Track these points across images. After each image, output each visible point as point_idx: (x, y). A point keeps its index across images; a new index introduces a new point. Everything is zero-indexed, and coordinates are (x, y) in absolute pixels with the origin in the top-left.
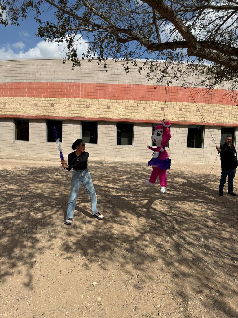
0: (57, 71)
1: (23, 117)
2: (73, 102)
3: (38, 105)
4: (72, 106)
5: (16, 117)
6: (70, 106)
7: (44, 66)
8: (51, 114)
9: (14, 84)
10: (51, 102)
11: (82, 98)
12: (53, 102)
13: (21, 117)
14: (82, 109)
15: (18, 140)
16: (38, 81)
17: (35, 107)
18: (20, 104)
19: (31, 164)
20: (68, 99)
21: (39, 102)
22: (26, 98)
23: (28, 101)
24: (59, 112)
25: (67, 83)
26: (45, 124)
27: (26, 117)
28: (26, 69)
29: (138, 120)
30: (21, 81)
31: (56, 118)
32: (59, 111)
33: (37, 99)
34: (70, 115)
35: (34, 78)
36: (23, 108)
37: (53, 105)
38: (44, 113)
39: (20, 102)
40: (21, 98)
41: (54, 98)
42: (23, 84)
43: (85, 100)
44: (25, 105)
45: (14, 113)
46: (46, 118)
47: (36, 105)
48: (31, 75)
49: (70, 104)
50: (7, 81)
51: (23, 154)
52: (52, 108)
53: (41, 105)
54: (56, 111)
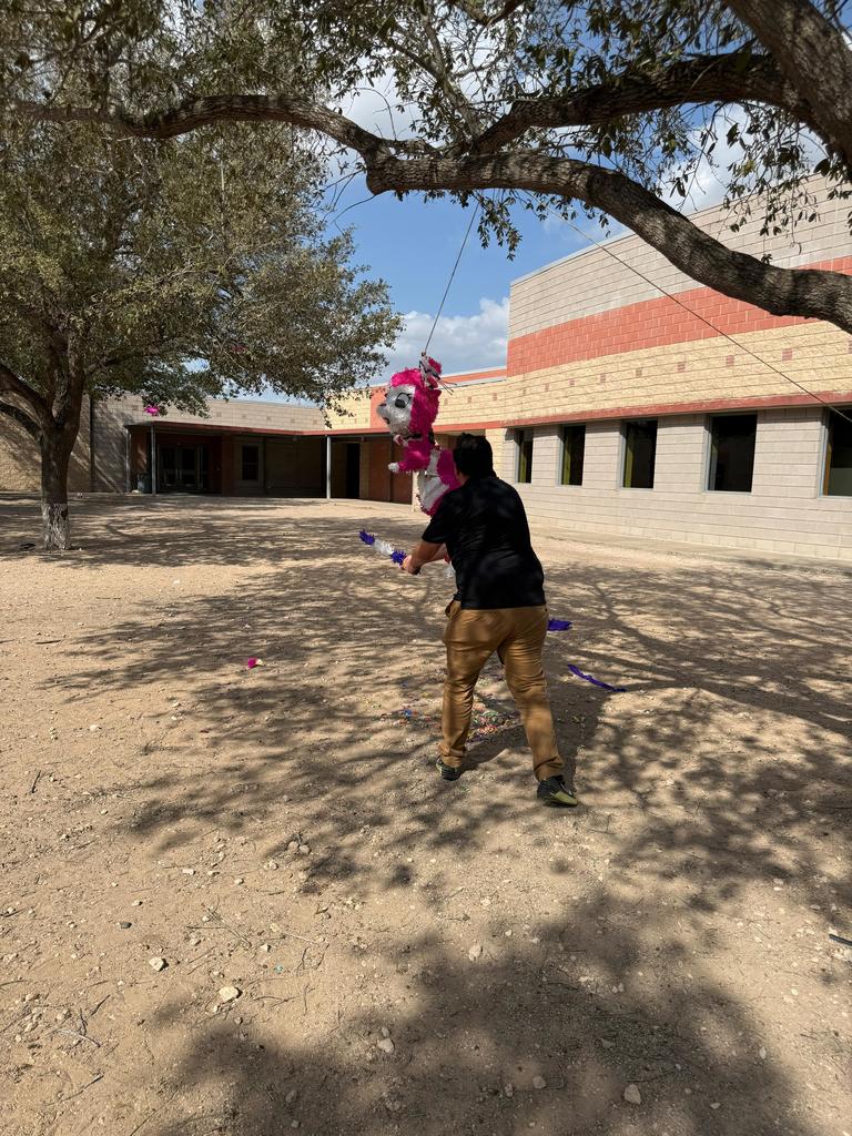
2: (798, 341)
3: (688, 368)
4: (796, 354)
6: (787, 355)
8: (724, 392)
9: (627, 310)
10: (726, 353)
12: (731, 351)
13: (634, 413)
14: (833, 358)
17: (678, 377)
18: (639, 373)
20: (780, 330)
21: (690, 357)
22: (656, 350)
23: (659, 358)
24: (749, 383)
26: (702, 429)
27: (648, 412)
30: (648, 297)
31: (733, 405)
32: (751, 379)
33: (686, 346)
34: (783, 390)
36: (645, 382)
37: (730, 361)
38: (703, 392)
39: (639, 364)
40: (643, 353)
41: (736, 336)
42: (652, 305)
44: (653, 371)
45: (622, 404)
46: (704, 408)
47: (681, 367)
49: (788, 346)
50: (612, 306)
51: (637, 532)
52: (727, 371)
53: (698, 365)
54: (738, 381)
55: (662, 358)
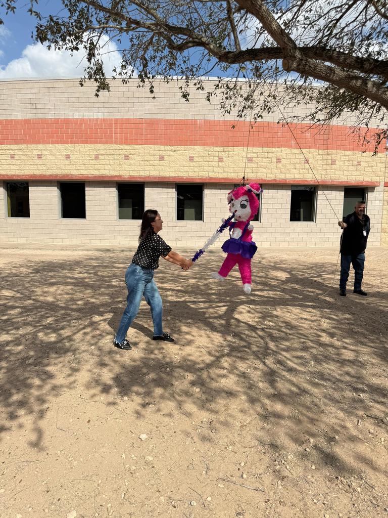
0: (73, 100)
1: (19, 178)
2: (101, 152)
3: (43, 158)
4: (101, 157)
5: (6, 178)
6: (97, 157)
7: (51, 91)
8: (66, 171)
10: (65, 152)
11: (116, 143)
12: (68, 152)
13: (15, 178)
14: (118, 161)
15: (12, 216)
16: (40, 116)
17: (39, 162)
18: (12, 157)
19: (36, 255)
20: (92, 145)
21: (44, 152)
22: (22, 146)
23: (25, 150)
24: (79, 168)
25: (90, 119)
26: (56, 188)
27: (24, 178)
28: (19, 96)
29: (211, 178)
30: (13, 118)
31: (74, 178)
32: (80, 166)
33: (41, 146)
34: (97, 173)
35: (34, 111)
36: (17, 162)
37: (68, 157)
38: (54, 170)
39: (12, 152)
40: (14, 147)
41: (70, 145)
42: (17, 122)
43: (122, 146)
44: (22, 157)
46: (58, 178)
47: (40, 156)
48: (29, 106)
49: (97, 153)
51: (22, 240)
52: (66, 161)
53: (49, 157)
54: (73, 167)
55: (27, 151)
